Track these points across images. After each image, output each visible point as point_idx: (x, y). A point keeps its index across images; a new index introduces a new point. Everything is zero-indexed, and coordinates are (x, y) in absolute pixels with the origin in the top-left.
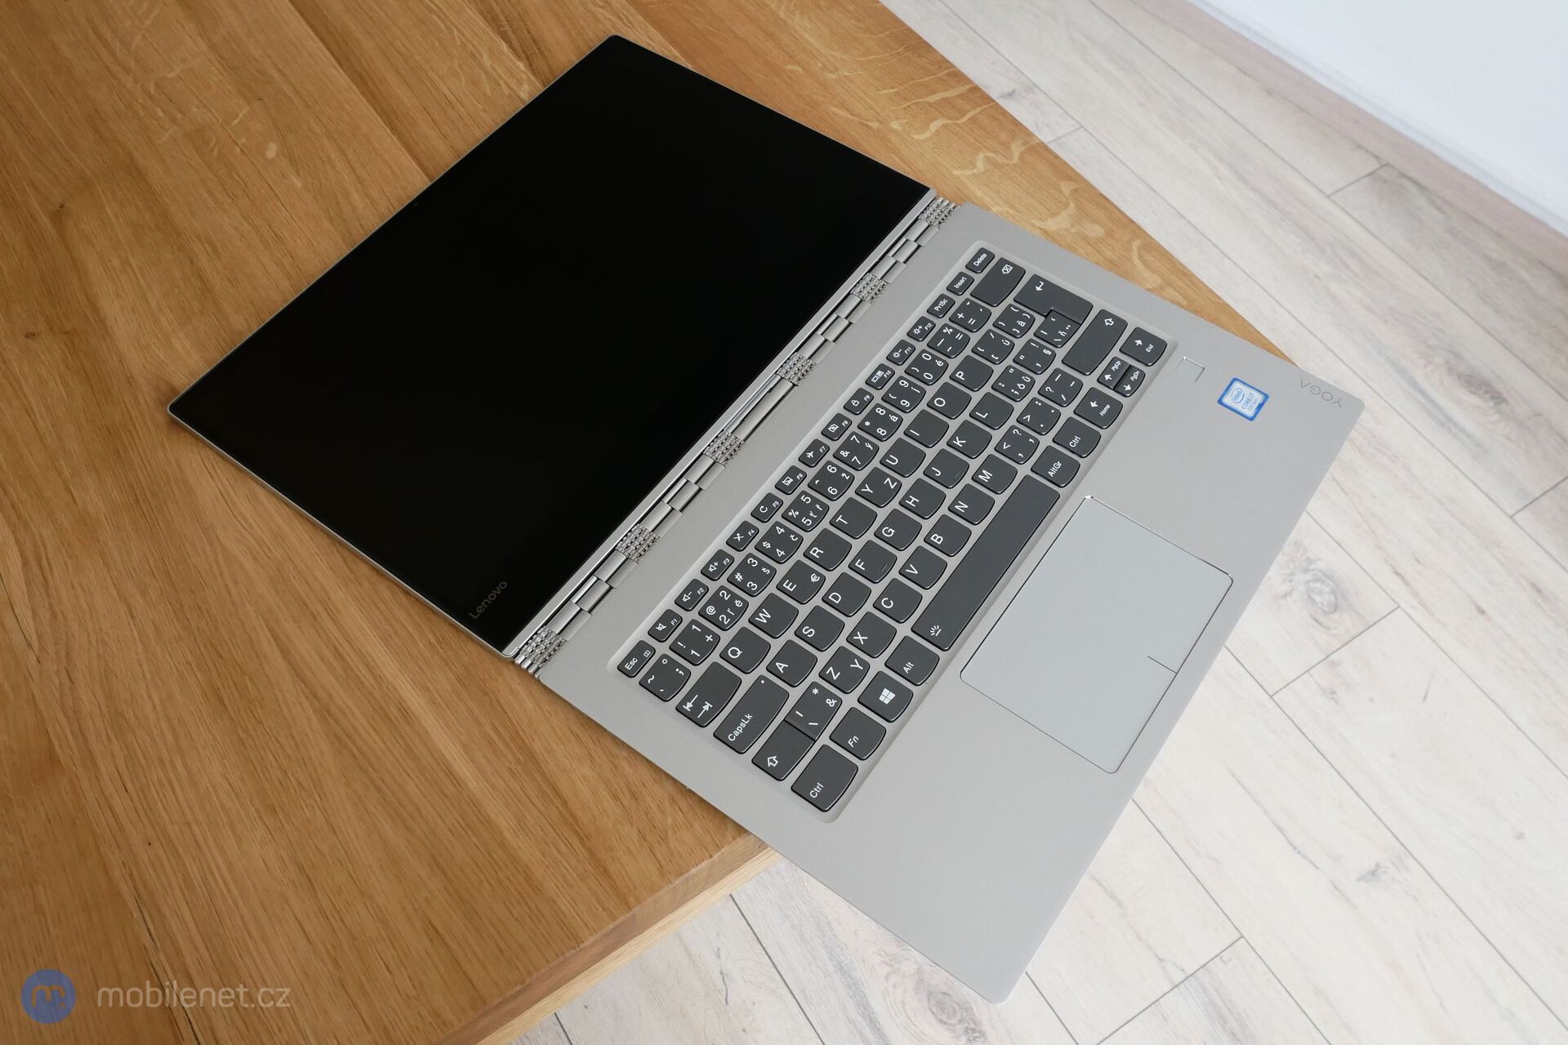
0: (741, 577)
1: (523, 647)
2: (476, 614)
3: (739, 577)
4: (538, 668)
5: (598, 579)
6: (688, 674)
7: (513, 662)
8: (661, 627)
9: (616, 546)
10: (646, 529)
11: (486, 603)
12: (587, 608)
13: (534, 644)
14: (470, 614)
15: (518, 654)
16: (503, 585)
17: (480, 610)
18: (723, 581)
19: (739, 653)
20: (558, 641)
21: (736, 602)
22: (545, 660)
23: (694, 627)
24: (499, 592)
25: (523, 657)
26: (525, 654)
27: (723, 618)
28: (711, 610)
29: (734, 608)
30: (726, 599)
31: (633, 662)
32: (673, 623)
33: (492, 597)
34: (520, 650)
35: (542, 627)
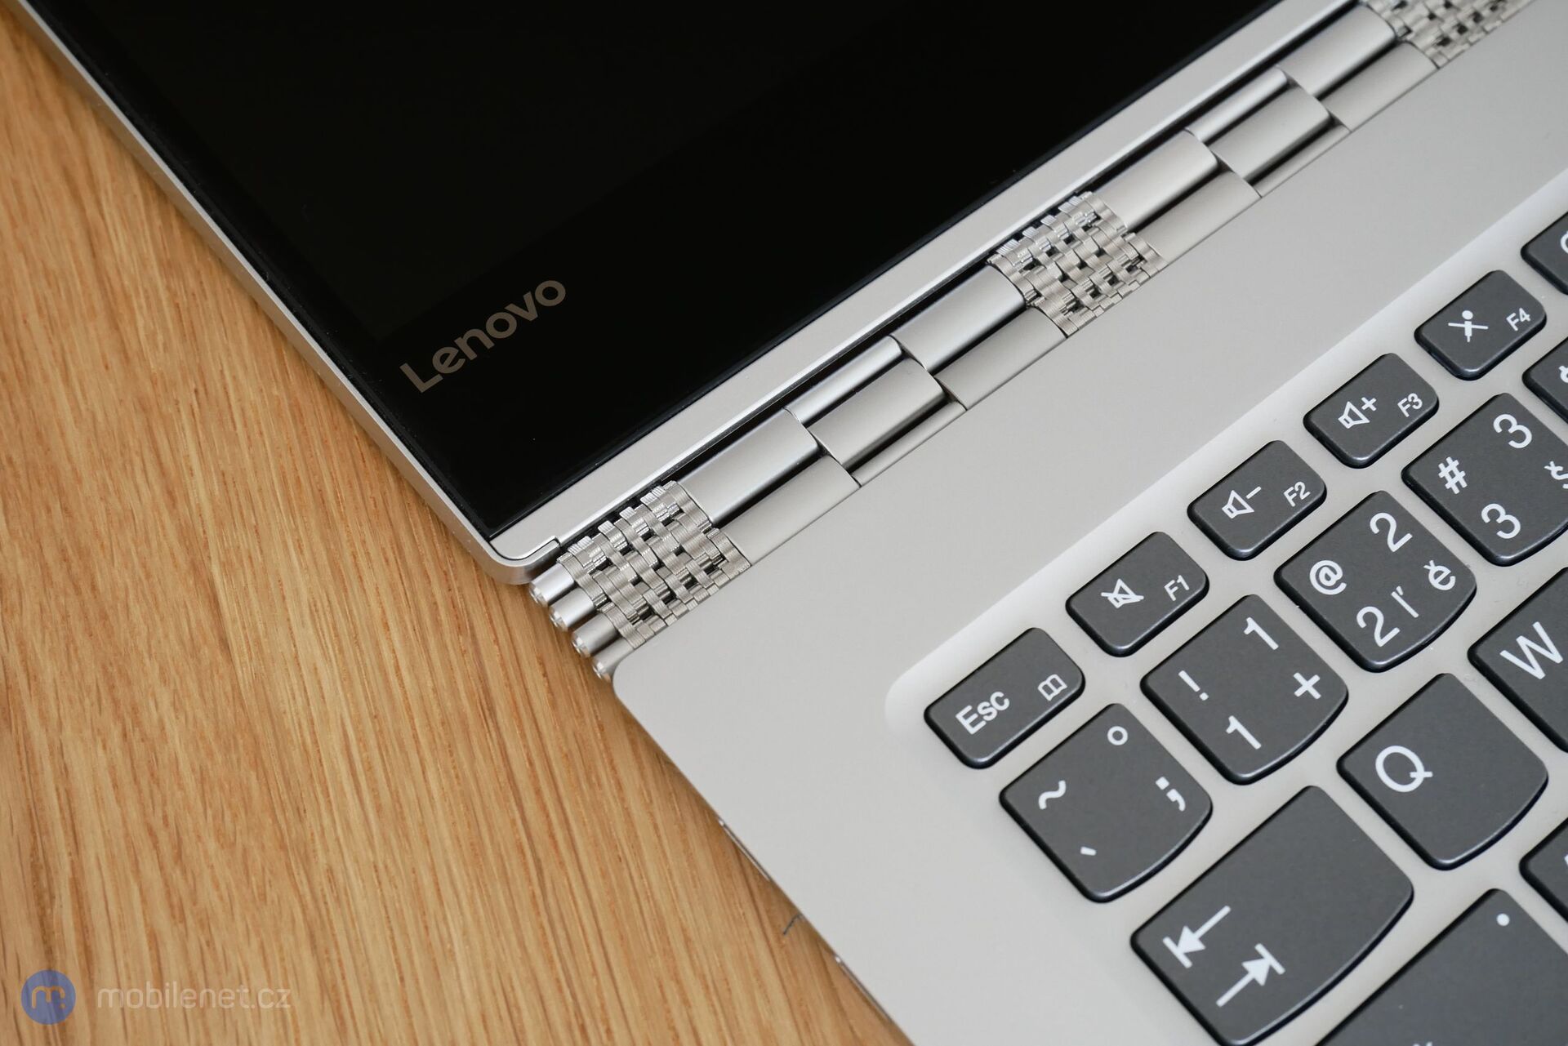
0: (1460, 476)
1: (575, 539)
2: (426, 372)
3: (1453, 476)
4: (616, 637)
5: (905, 355)
6: (1202, 812)
7: (525, 589)
8: (1121, 596)
9: (992, 252)
10: (1113, 217)
11: (474, 343)
12: (845, 448)
13: (617, 541)
14: (406, 369)
15: (549, 562)
16: (550, 293)
17: (445, 362)
18: (1385, 475)
19: (1420, 775)
20: (712, 552)
21: (1433, 568)
22: (648, 613)
23: (1252, 626)
24: (531, 315)
25: (567, 581)
26: (577, 568)
27: (1370, 619)
28: (1326, 577)
29: (1419, 591)
30: (1394, 548)
31: (993, 707)
32: (1170, 591)
33: (501, 325)
34: (563, 549)
35: (661, 482)
